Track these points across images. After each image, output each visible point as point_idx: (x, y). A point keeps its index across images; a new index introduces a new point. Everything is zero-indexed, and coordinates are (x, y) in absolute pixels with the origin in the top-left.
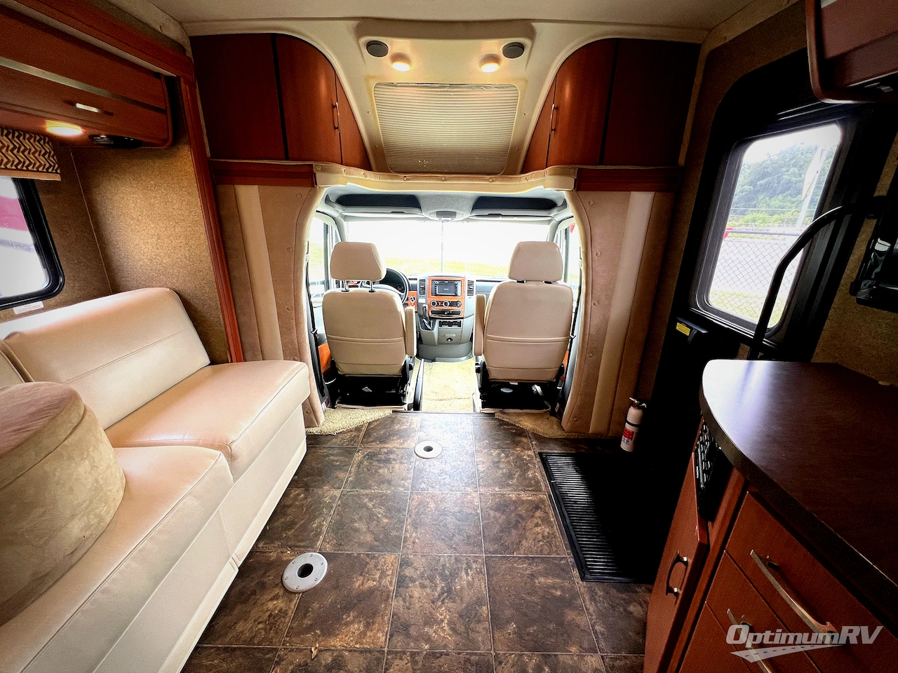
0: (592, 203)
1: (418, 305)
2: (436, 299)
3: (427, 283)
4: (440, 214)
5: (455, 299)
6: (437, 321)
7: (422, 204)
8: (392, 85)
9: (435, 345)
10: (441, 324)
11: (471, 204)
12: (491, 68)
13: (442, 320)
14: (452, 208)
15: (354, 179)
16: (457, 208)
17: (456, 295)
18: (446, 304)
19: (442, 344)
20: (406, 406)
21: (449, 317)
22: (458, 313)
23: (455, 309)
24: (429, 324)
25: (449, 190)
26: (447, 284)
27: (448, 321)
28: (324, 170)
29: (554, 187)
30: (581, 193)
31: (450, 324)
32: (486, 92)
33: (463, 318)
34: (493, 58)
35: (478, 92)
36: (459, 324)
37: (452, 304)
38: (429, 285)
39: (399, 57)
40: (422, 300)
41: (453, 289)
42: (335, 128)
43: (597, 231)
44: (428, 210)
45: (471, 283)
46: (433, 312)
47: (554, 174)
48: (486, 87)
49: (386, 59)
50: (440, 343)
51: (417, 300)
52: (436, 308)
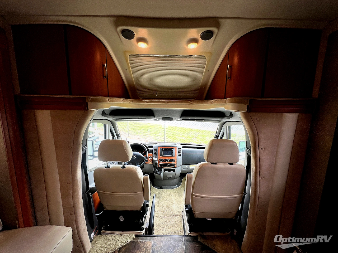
0: (258, 119)
1: (153, 161)
2: (162, 158)
3: (158, 149)
4: (164, 119)
5: (172, 158)
6: (163, 170)
7: (155, 114)
8: (138, 56)
9: (162, 180)
10: (165, 171)
11: (180, 114)
12: (193, 46)
13: (165, 169)
14: (170, 116)
15: (116, 103)
16: (173, 116)
17: (172, 156)
18: (167, 161)
19: (166, 179)
20: (144, 231)
21: (169, 167)
22: (174, 165)
23: (172, 163)
24: (159, 171)
25: (169, 107)
26: (168, 151)
27: (168, 169)
28: (93, 101)
29: (233, 110)
30: (251, 114)
31: (170, 171)
32: (189, 60)
33: (176, 168)
34: (194, 40)
35: (185, 60)
36: (174, 171)
37: (171, 160)
38: (159, 151)
39: (141, 40)
40: (155, 159)
41: (171, 153)
42: (104, 77)
43: (262, 136)
44: (158, 117)
45: (180, 149)
46: (161, 165)
47: (232, 102)
48: (190, 57)
49: (134, 40)
50: (164, 179)
51: (153, 158)
52: (161, 163)
